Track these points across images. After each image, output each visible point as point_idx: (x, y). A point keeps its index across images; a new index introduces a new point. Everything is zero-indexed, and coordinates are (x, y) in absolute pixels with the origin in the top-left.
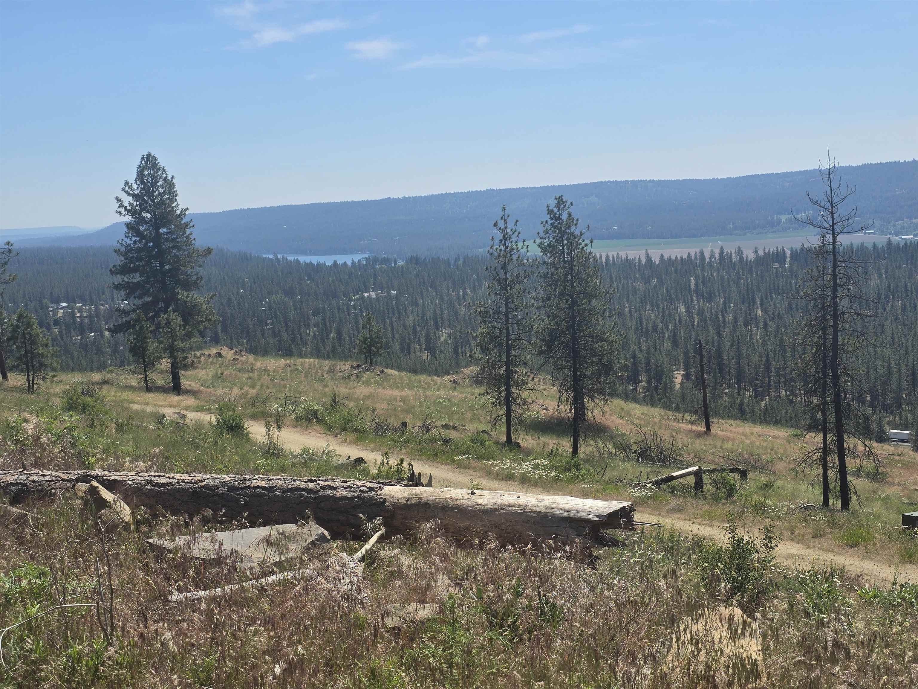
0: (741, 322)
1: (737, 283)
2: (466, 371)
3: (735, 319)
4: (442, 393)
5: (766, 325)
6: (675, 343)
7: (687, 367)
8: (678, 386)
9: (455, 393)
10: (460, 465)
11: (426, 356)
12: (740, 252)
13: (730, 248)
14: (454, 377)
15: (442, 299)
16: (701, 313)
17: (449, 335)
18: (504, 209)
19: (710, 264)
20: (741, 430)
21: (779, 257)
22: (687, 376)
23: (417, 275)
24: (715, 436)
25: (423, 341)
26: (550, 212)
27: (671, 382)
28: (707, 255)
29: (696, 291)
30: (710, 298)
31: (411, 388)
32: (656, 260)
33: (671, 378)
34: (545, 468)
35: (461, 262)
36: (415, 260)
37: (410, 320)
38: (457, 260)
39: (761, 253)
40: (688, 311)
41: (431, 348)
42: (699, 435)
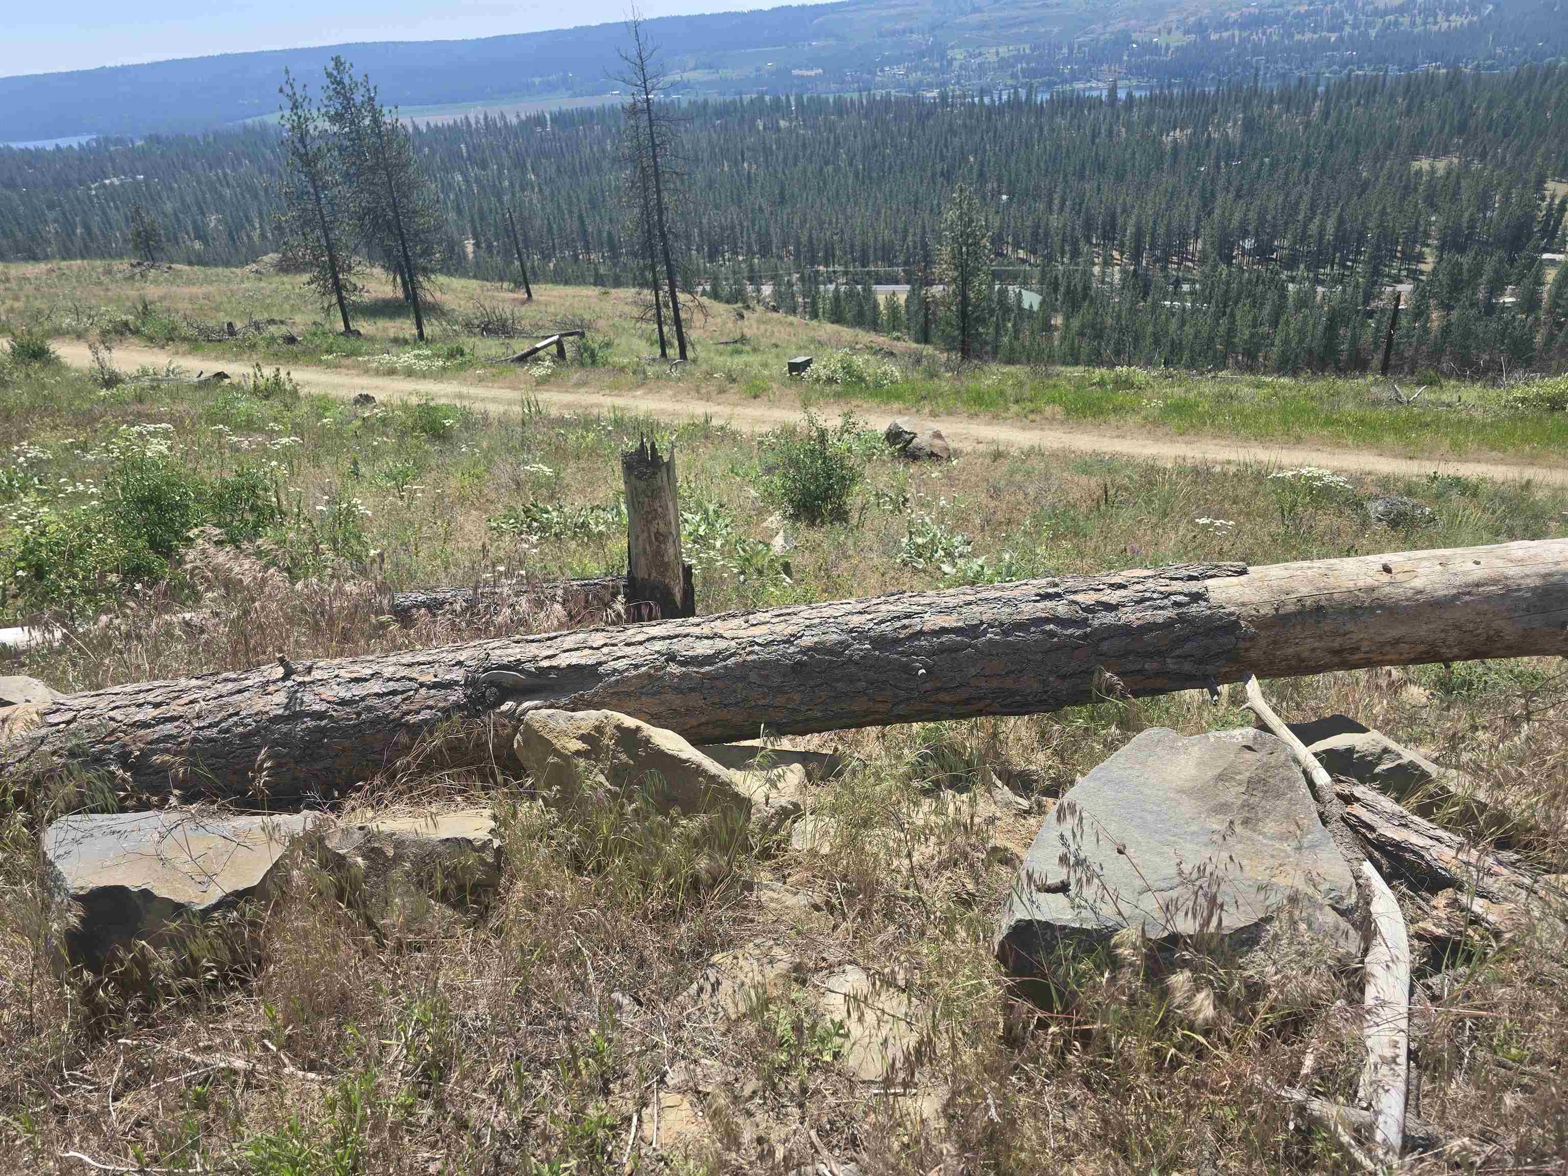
0: (517, 188)
1: (506, 148)
2: (266, 259)
3: (512, 184)
4: (246, 285)
5: (541, 190)
6: (459, 212)
7: (475, 237)
8: (471, 256)
9: (263, 284)
10: (328, 365)
11: (198, 245)
12: (503, 117)
13: (494, 113)
14: (254, 267)
15: (199, 182)
16: (477, 180)
17: (219, 220)
18: (287, 72)
19: (477, 130)
20: (555, 293)
21: (539, 120)
22: (477, 245)
23: (163, 156)
24: (539, 303)
25: (190, 228)
26: (329, 75)
27: (464, 252)
28: (473, 121)
29: (469, 157)
30: (484, 166)
31: (211, 283)
32: (424, 129)
33: (463, 248)
34: (427, 357)
35: (211, 139)
36: (155, 139)
37: (169, 207)
38: (205, 136)
39: (523, 117)
40: (467, 181)
41: (201, 235)
42: (523, 303)
